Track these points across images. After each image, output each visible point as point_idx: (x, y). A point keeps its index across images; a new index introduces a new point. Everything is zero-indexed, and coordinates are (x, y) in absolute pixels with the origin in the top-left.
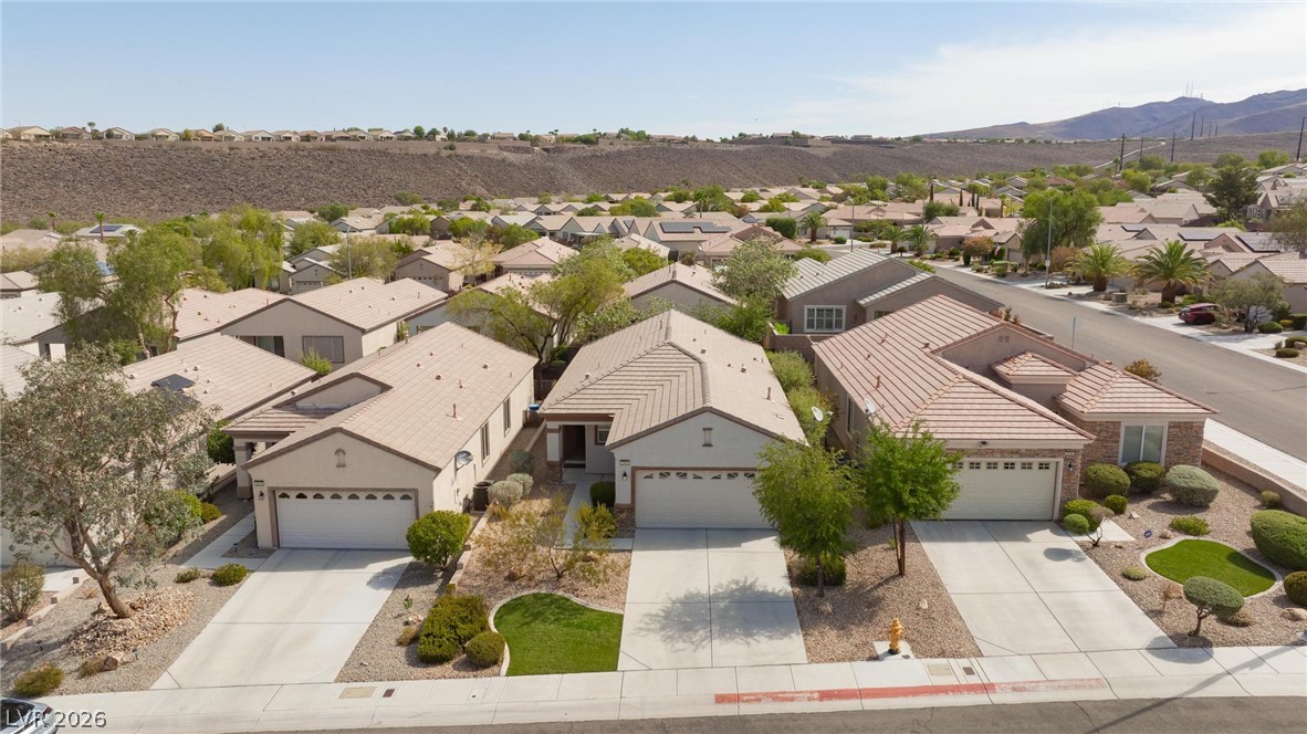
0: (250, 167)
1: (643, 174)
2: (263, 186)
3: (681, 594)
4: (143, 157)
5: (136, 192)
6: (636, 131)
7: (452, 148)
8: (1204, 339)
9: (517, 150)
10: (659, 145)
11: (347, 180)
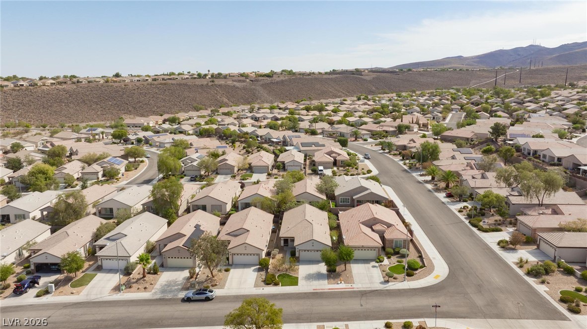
0: (133, 93)
1: (292, 90)
2: (139, 102)
3: (308, 273)
4: (92, 91)
5: (91, 106)
6: (289, 70)
7: (213, 81)
8: (446, 203)
9: (240, 81)
10: (299, 76)
11: (172, 98)
